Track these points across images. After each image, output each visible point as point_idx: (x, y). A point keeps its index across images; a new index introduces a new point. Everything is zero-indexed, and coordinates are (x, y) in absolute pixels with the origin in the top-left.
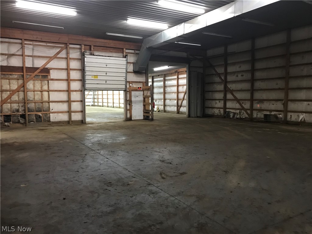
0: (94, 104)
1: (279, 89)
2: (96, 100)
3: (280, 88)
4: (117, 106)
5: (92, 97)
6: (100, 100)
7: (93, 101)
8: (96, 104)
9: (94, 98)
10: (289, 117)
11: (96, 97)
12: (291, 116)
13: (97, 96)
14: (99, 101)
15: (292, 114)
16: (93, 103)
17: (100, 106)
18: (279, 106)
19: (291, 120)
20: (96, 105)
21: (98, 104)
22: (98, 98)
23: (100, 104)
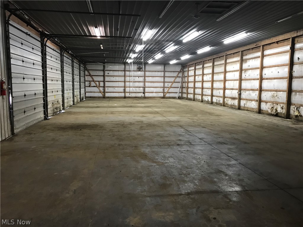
0: (182, 95)
2: (185, 90)
4: (218, 102)
5: (179, 85)
6: (191, 91)
7: (181, 91)
8: (185, 96)
9: (182, 88)
11: (185, 85)
13: (186, 83)
14: (189, 92)
16: (180, 95)
17: (190, 99)
20: (185, 98)
21: (187, 96)
22: (188, 86)
23: (191, 96)
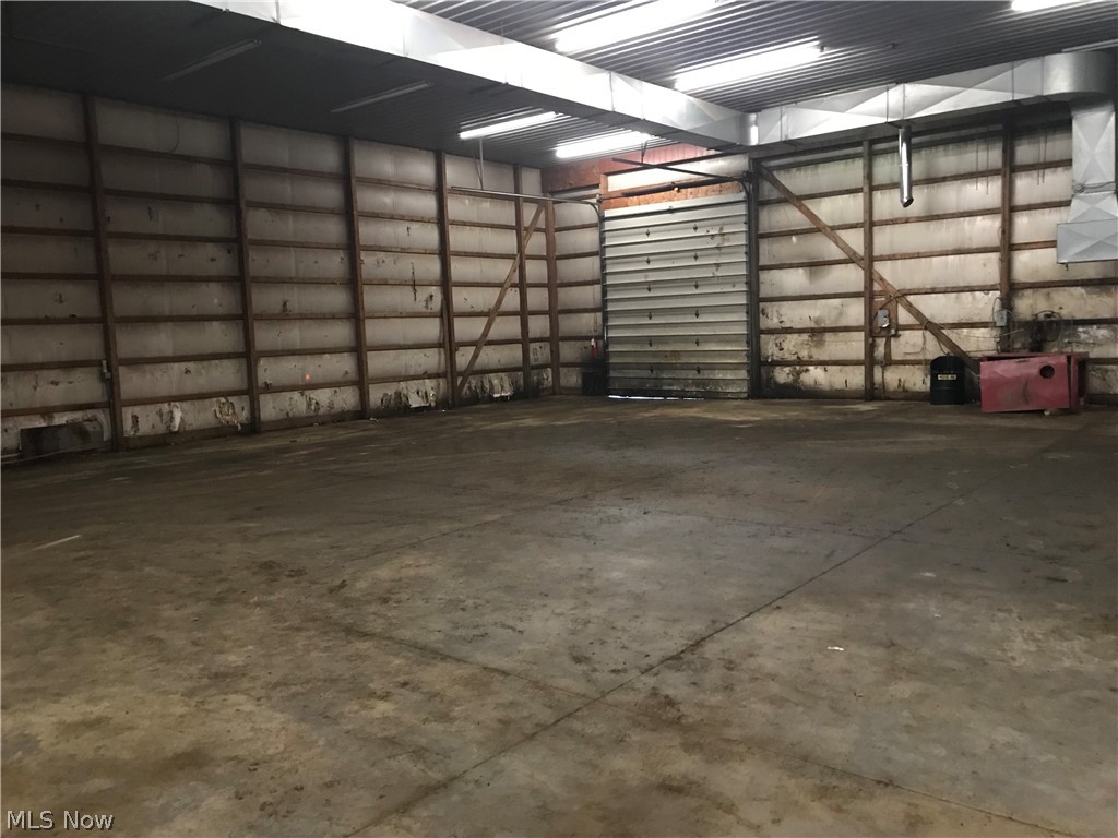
1: (72, 320)
3: (73, 316)
10: (128, 424)
12: (135, 418)
15: (137, 410)
18: (86, 386)
19: (139, 434)
